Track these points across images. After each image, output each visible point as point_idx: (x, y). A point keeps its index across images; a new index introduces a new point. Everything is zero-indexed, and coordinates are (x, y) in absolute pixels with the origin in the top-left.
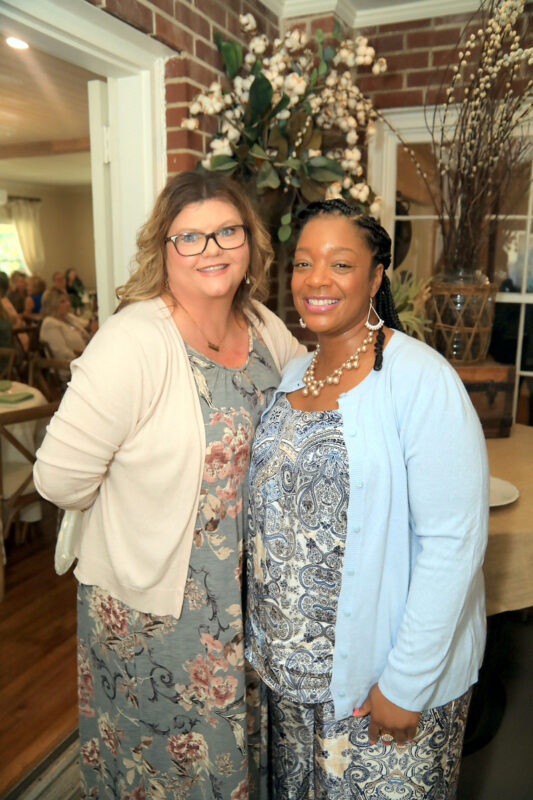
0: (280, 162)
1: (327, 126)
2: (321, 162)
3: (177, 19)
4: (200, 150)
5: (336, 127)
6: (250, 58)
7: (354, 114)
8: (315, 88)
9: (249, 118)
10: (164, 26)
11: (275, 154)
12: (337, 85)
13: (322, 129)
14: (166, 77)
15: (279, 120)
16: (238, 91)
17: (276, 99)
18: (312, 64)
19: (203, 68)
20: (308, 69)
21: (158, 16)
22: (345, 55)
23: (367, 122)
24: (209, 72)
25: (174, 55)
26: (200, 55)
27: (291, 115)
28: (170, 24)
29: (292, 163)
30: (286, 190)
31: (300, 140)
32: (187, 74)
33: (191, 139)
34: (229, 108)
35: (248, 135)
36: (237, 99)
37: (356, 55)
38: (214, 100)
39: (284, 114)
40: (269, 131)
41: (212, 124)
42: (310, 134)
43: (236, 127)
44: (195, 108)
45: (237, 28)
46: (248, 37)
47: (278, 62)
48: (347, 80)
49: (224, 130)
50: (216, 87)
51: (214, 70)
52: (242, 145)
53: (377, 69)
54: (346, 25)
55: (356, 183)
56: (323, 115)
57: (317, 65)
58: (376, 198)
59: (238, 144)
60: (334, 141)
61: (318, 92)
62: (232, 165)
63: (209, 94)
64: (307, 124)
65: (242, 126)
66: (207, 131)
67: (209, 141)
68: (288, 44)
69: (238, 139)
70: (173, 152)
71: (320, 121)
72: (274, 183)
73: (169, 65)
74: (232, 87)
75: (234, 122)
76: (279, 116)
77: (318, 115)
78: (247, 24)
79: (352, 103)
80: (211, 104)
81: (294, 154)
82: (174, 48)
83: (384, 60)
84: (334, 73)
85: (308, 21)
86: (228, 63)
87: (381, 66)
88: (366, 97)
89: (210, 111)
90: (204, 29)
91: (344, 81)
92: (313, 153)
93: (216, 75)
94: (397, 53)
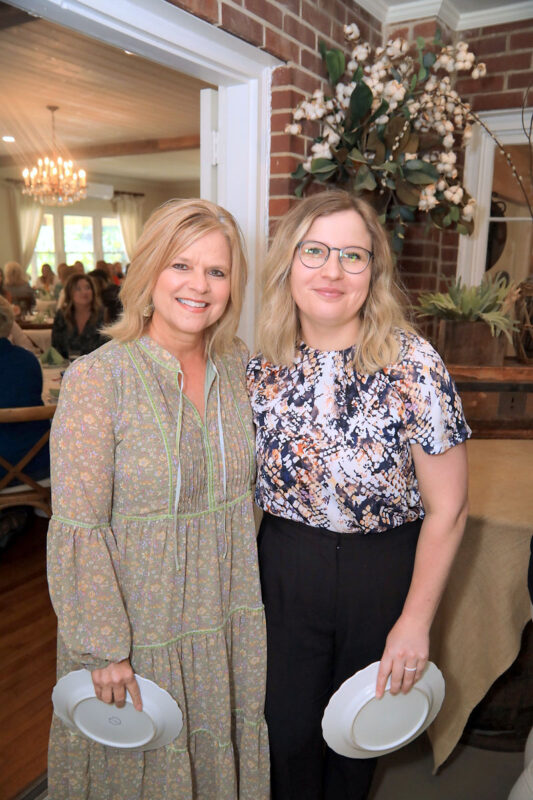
0: (377, 165)
1: (424, 130)
2: (417, 165)
3: (286, 31)
4: (302, 153)
5: (433, 131)
6: (352, 66)
7: (451, 117)
8: (415, 92)
9: (349, 122)
10: (273, 38)
11: (372, 157)
12: (436, 90)
13: (419, 132)
14: (272, 85)
15: (378, 125)
16: (340, 97)
17: (376, 105)
18: (412, 70)
19: (308, 76)
20: (408, 75)
21: (268, 30)
22: (445, 61)
23: (464, 126)
24: (313, 79)
25: (281, 65)
26: (305, 64)
27: (389, 120)
28: (279, 36)
29: (388, 166)
30: (382, 192)
31: (397, 144)
32: (292, 83)
33: (294, 143)
34: (331, 113)
35: (348, 140)
36: (338, 104)
37: (456, 61)
38: (317, 106)
39: (383, 120)
40: (368, 135)
41: (313, 128)
42: (407, 137)
43: (336, 131)
44: (298, 115)
45: (341, 36)
46: (351, 45)
47: (378, 69)
48: (445, 85)
49: (325, 135)
50: (319, 95)
51: (317, 77)
52: (342, 147)
53: (476, 74)
54: (448, 28)
55: (450, 186)
56: (421, 120)
57: (416, 71)
58: (470, 200)
59: (337, 148)
60: (431, 144)
61: (417, 98)
62: (332, 167)
63: (312, 100)
64: (405, 128)
65: (343, 129)
66: (309, 135)
67: (311, 145)
68: (389, 52)
69: (338, 143)
70: (276, 155)
71: (418, 125)
72: (370, 185)
73: (276, 73)
74: (334, 93)
75: (334, 127)
76: (377, 121)
77: (416, 119)
78: (351, 34)
79: (450, 107)
80: (313, 110)
81: (391, 158)
82: (281, 58)
83: (483, 65)
84: (433, 78)
85: (411, 26)
86: (332, 70)
87: (481, 70)
88: (464, 101)
89: (313, 116)
90: (309, 39)
91: (443, 86)
92: (409, 156)
93: (320, 83)
94: (499, 55)
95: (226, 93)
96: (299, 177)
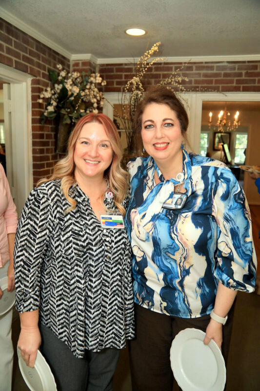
0: (71, 114)
1: (87, 101)
3: (36, 67)
4: (43, 108)
5: (90, 102)
6: (60, 78)
7: (95, 97)
8: (83, 89)
9: (60, 97)
10: (32, 69)
11: (69, 110)
12: (90, 88)
13: (85, 102)
14: (32, 84)
15: (71, 100)
16: (56, 89)
17: (70, 93)
19: (44, 81)
20: (80, 82)
21: (30, 67)
22: (92, 79)
23: (101, 100)
24: (46, 82)
25: (34, 78)
26: (43, 77)
27: (74, 98)
29: (75, 115)
30: (73, 124)
31: (78, 107)
32: (39, 84)
33: (40, 105)
34: (53, 94)
35: (60, 105)
36: (56, 91)
37: (96, 80)
38: (48, 93)
39: (72, 98)
40: (67, 103)
41: (48, 101)
42: (81, 104)
43: (55, 101)
44: (42, 96)
45: (56, 68)
46: (60, 71)
47: (70, 81)
48: (93, 86)
50: (49, 89)
51: (47, 81)
52: (58, 108)
53: (103, 84)
54: (94, 63)
56: (86, 98)
57: (83, 81)
59: (56, 108)
62: (54, 115)
63: (46, 91)
64: (80, 102)
65: (58, 100)
66: (46, 103)
67: (46, 106)
68: (73, 76)
69: (56, 106)
70: (34, 109)
71: (84, 100)
72: (69, 121)
73: (32, 81)
74: (54, 87)
75: (55, 99)
76: (70, 98)
77: (84, 98)
78: (59, 67)
79: (95, 93)
80: (48, 95)
81: (75, 112)
82: (35, 76)
83: (105, 81)
84: (89, 84)
85: (80, 62)
86: (53, 78)
87: (104, 83)
89: (47, 97)
90: (44, 69)
91: (92, 87)
92: (82, 111)
93: (48, 83)
94: (112, 74)
95: (13, 86)
96: (42, 118)
